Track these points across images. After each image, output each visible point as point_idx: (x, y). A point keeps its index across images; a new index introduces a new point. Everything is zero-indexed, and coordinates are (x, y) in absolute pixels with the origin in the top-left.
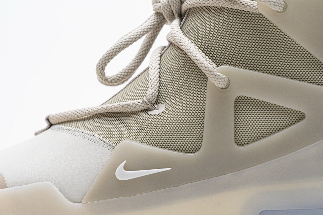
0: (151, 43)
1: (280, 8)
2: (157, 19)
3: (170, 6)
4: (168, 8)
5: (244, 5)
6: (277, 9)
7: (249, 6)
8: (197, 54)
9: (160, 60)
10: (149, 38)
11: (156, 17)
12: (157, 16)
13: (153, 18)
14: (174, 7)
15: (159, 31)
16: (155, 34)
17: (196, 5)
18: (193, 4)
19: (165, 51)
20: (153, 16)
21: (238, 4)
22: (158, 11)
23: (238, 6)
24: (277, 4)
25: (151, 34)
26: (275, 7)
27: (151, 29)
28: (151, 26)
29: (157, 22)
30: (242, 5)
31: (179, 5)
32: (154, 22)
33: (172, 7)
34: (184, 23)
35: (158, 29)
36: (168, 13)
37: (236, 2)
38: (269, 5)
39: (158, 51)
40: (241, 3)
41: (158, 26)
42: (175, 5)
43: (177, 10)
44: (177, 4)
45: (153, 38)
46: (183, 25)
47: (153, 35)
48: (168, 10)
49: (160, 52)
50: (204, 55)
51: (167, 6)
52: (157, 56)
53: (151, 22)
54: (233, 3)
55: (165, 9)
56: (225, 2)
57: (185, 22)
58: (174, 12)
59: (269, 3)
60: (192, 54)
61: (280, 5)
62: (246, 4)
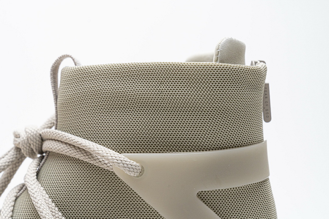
0: (9, 178)
1: (136, 174)
2: (16, 154)
3: (30, 144)
4: (27, 146)
5: (101, 162)
6: (132, 175)
7: (106, 164)
8: (47, 214)
9: (14, 206)
10: (8, 173)
11: (15, 153)
12: (17, 151)
13: (12, 153)
14: (34, 145)
15: (19, 166)
16: (14, 169)
17: (54, 150)
18: (51, 149)
19: (21, 194)
20: (13, 151)
21: (95, 160)
22: (18, 146)
23: (95, 162)
24: (132, 170)
25: (10, 169)
26: (130, 172)
27: (8, 166)
28: (9, 162)
29: (16, 158)
30: (99, 162)
31: (40, 144)
32: (12, 158)
33: (32, 145)
34: (43, 165)
35: (17, 165)
36: (27, 151)
37: (93, 157)
38: (124, 170)
39: (14, 193)
40: (98, 159)
41: (18, 161)
42: (35, 144)
43: (37, 148)
44: (37, 142)
45: (12, 174)
46: (42, 166)
47: (12, 170)
48: (28, 148)
49: (16, 194)
50: (57, 211)
51: (26, 144)
52: (11, 201)
53: (9, 158)
54: (90, 158)
55: (24, 147)
56: (82, 156)
57: (44, 163)
58: (35, 150)
59: (124, 168)
60: (41, 213)
61: (135, 171)
62: (103, 162)
